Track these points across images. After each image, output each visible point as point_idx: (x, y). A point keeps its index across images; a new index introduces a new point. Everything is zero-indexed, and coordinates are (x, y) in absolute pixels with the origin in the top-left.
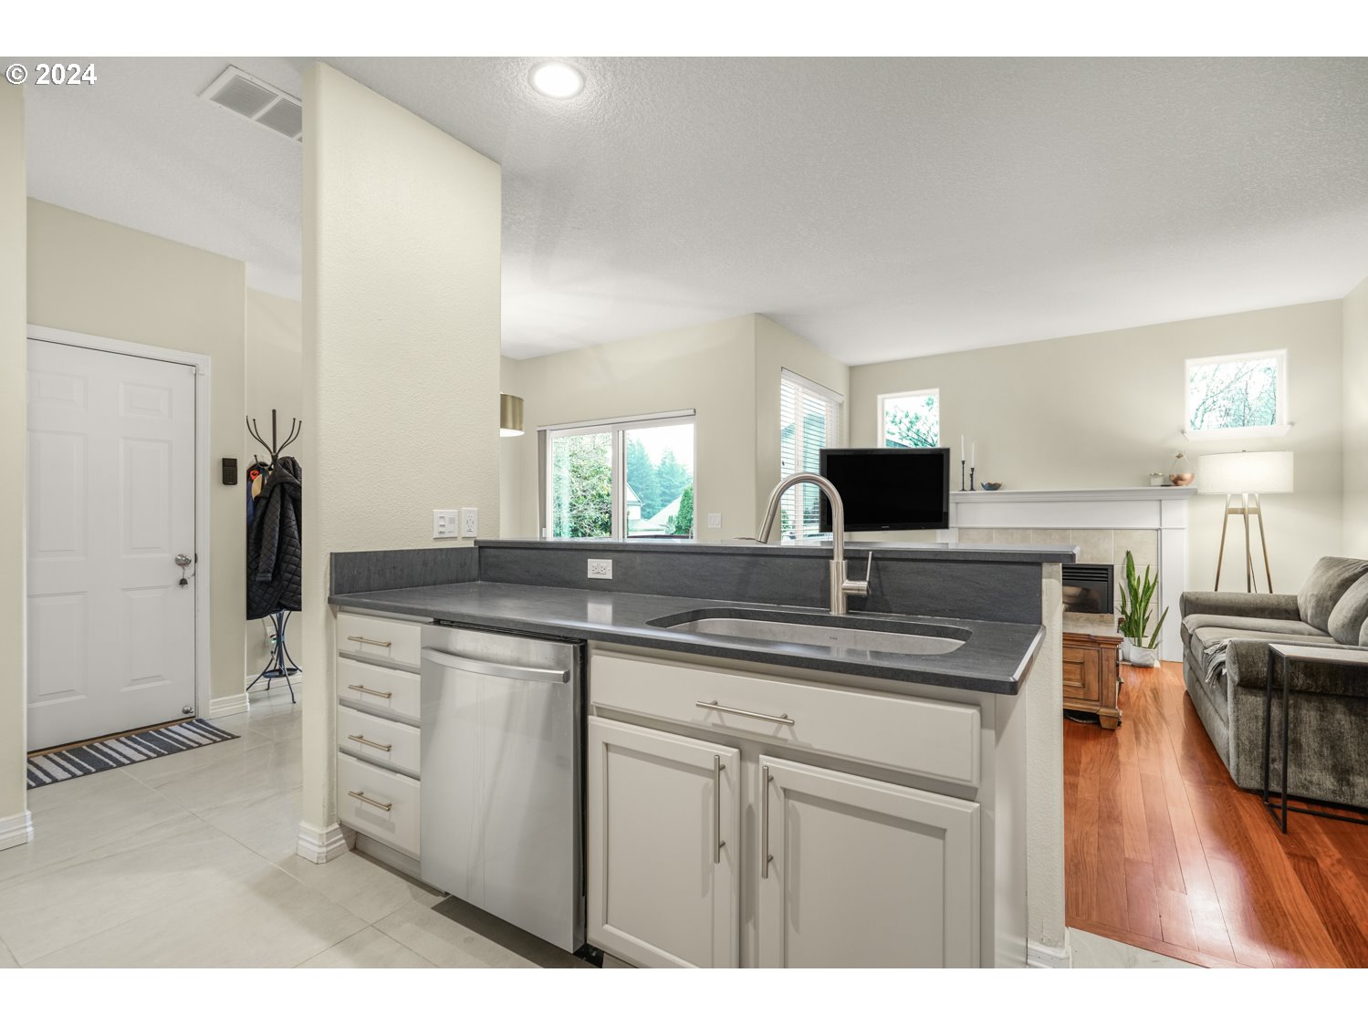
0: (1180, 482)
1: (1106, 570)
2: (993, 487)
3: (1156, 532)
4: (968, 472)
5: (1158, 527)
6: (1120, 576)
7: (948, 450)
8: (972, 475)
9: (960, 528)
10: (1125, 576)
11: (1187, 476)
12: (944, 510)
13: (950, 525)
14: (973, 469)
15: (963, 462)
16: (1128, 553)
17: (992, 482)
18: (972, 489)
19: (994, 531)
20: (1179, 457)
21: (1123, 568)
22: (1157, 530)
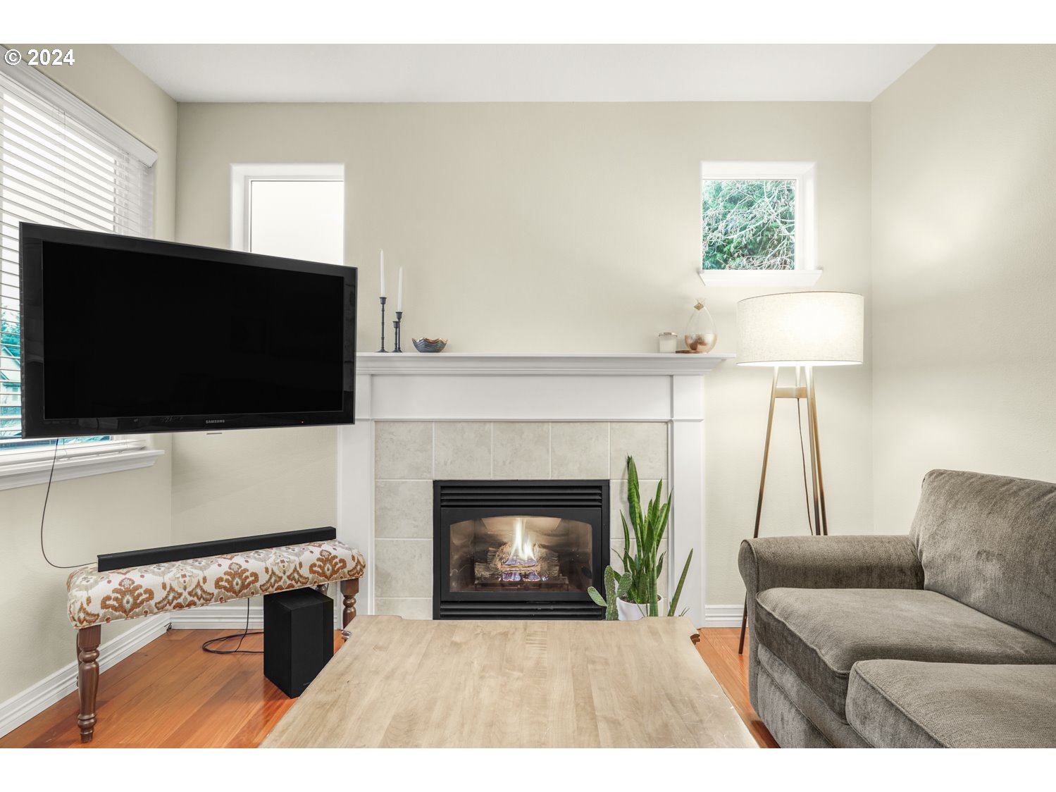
0: (700, 347)
1: (600, 488)
2: (432, 346)
3: (664, 426)
4: (391, 318)
5: (668, 417)
6: (618, 497)
7: (352, 272)
8: (397, 325)
9: (377, 422)
10: (625, 496)
11: (709, 338)
12: (346, 388)
13: (357, 416)
14: (399, 314)
15: (383, 300)
16: (629, 460)
17: (432, 338)
18: (398, 350)
19: (433, 424)
20: (699, 307)
21: (622, 484)
22: (667, 423)
